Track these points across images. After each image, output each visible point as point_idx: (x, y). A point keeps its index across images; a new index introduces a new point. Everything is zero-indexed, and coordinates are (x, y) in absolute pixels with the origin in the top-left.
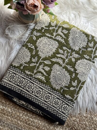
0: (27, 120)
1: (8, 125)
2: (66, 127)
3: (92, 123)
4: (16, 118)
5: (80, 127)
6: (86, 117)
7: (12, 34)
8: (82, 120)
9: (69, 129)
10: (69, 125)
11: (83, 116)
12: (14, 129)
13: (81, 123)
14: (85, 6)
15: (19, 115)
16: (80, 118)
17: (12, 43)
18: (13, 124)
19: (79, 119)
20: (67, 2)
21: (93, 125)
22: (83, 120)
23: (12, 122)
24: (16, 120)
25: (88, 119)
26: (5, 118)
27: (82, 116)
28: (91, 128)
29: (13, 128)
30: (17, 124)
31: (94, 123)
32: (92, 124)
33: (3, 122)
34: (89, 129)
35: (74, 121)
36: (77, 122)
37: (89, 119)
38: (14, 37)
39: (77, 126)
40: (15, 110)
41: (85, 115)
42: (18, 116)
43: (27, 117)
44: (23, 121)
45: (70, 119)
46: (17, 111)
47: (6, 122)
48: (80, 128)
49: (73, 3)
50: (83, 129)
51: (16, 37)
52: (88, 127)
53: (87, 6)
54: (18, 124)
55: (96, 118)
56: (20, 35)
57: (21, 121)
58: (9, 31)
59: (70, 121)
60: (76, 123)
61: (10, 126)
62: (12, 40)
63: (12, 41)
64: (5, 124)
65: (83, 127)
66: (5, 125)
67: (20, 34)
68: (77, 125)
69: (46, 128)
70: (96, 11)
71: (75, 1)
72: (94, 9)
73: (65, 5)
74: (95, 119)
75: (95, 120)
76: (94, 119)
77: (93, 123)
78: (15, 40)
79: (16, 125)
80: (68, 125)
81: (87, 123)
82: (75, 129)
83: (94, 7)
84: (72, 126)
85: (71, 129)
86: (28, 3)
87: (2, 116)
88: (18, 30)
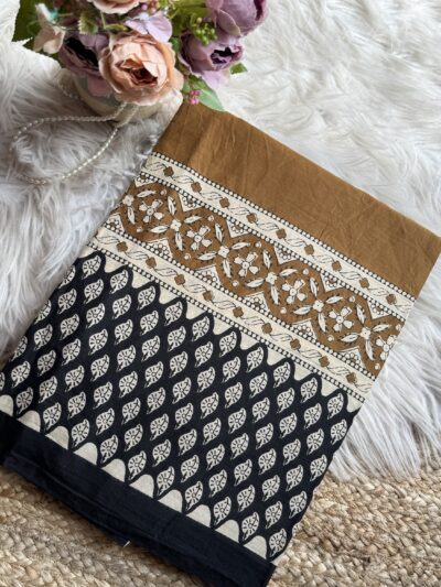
1: (54, 549)
3: (400, 516)
5: (353, 536)
6: (378, 495)
7: (49, 164)
8: (359, 507)
9: (310, 545)
10: (310, 531)
11: (364, 489)
12: (81, 564)
13: (358, 521)
16: (351, 499)
17: (51, 199)
18: (75, 542)
19: (348, 502)
21: (405, 522)
22: (366, 505)
25: (383, 503)
26: (42, 522)
27: (358, 492)
28: (397, 538)
29: (77, 557)
31: (409, 516)
32: (401, 522)
33: (32, 537)
34: (390, 540)
35: (325, 512)
36: (339, 516)
37: (390, 501)
38: (57, 175)
39: (342, 534)
41: (371, 487)
47: (45, 538)
48: (353, 541)
49: (301, 26)
50: (366, 542)
51: (65, 174)
52: (385, 532)
53: (354, 34)
55: (414, 494)
56: (81, 165)
58: (35, 149)
59: (311, 513)
60: (336, 520)
61: (65, 554)
62: (51, 190)
63: (47, 190)
64: (41, 545)
65: (368, 535)
66: (43, 549)
67: (82, 159)
68: (343, 527)
70: (394, 53)
71: (305, 15)
72: (386, 47)
74: (413, 499)
75: (412, 503)
76: (409, 499)
77: (405, 516)
78: (62, 186)
80: (304, 530)
81: (381, 518)
82: (336, 548)
83: (388, 38)
84: (320, 535)
85: (316, 548)
86: (114, 54)
87: (26, 512)
88: (74, 145)
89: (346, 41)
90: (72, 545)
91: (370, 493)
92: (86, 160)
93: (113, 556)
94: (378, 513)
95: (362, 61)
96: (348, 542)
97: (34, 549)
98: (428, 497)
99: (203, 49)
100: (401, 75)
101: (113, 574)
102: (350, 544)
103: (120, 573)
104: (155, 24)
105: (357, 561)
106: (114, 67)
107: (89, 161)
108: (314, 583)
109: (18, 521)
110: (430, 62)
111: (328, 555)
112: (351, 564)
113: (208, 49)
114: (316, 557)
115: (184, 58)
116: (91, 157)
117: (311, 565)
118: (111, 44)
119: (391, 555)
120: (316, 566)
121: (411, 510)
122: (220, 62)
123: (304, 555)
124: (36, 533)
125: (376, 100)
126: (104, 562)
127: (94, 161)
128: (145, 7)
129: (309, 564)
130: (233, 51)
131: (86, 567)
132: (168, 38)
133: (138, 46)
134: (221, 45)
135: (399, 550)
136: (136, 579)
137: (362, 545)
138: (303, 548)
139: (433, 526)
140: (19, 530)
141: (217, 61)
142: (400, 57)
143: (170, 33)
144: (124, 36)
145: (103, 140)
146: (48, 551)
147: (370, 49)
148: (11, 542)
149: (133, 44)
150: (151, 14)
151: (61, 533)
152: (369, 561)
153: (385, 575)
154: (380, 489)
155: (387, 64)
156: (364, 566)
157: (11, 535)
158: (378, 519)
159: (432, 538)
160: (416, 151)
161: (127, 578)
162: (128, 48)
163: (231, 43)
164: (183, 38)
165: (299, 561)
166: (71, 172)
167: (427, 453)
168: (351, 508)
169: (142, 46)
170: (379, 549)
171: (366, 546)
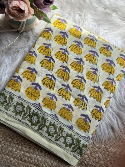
0: (22, 156)
3: (107, 155)
4: (7, 154)
5: (91, 161)
6: (100, 148)
8: (94, 152)
13: (93, 156)
14: (93, 4)
15: (12, 150)
18: (4, 162)
19: (90, 150)
21: (109, 157)
22: (96, 151)
23: (2, 159)
24: (8, 157)
25: (101, 151)
27: (93, 147)
28: (105, 162)
30: (9, 161)
31: (110, 155)
32: (107, 157)
34: (103, 163)
37: (104, 150)
38: (1, 48)
39: (88, 161)
40: (6, 143)
41: (97, 146)
42: (10, 151)
43: (23, 152)
44: (17, 157)
46: (9, 145)
48: (91, 163)
49: (79, 2)
50: (96, 163)
51: (4, 48)
52: (102, 160)
53: (95, 5)
54: (11, 161)
55: (111, 148)
56: (8, 45)
57: (14, 158)
60: (86, 156)
65: (96, 161)
67: (9, 43)
68: (88, 158)
69: (48, 164)
70: (107, 11)
72: (105, 8)
73: (68, 5)
74: (111, 150)
76: (110, 150)
78: (3, 51)
79: (8, 163)
81: (101, 155)
82: (86, 165)
83: (105, 6)
85: (79, 165)
88: (7, 39)
89: (92, 6)
90: (2, 162)
91: (97, 148)
94: (100, 154)
95: (97, 13)
98: (116, 149)
100: (109, 17)
102: (90, 164)
106: (10, 9)
107: (11, 43)
110: (119, 13)
116: (12, 42)
121: (110, 153)
137: (94, 164)
139: (117, 159)
142: (109, 11)
145: (16, 37)
147: (100, 9)
149: (15, 1)
154: (100, 146)
155: (105, 14)
158: (100, 156)
159: (117, 163)
162: (14, 3)
166: (6, 47)
168: (91, 152)
169: (19, 2)
170: (100, 166)
171: (96, 165)
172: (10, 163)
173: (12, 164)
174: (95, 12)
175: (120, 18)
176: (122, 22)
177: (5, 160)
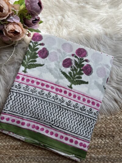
1: (33, 159)
2: (94, 138)
3: (118, 123)
5: (108, 132)
6: (111, 119)
8: (107, 124)
9: (98, 137)
10: (97, 134)
11: (108, 119)
13: (108, 128)
14: (67, 3)
18: (38, 155)
20: (47, 5)
21: (120, 124)
22: (109, 123)
23: (36, 154)
25: (113, 121)
26: (28, 153)
28: (119, 129)
29: (40, 159)
30: (42, 154)
31: (121, 122)
32: (119, 124)
33: (27, 158)
35: (99, 128)
36: (103, 128)
37: (115, 120)
39: (105, 132)
41: (109, 118)
45: (95, 128)
47: (30, 157)
49: (54, 4)
52: (116, 128)
55: (120, 116)
59: (96, 129)
60: (103, 129)
61: (36, 159)
65: (112, 130)
66: (30, 160)
68: (105, 130)
70: (81, 4)
71: (54, 1)
72: (78, 3)
74: (121, 117)
75: (120, 119)
76: (119, 118)
78: (5, 65)
80: (95, 134)
81: (114, 125)
82: (105, 136)
84: (100, 134)
86: (6, 29)
87: (23, 152)
89: (67, 5)
90: (38, 156)
91: (109, 119)
92: (9, 57)
93: (48, 156)
94: (113, 124)
95: (73, 9)
96: (107, 134)
97: (28, 160)
99: (29, 21)
100: (84, 9)
101: (50, 161)
103: (52, 160)
104: (15, 18)
105: (111, 138)
106: (8, 33)
108: (102, 147)
109: (22, 155)
110: (91, 4)
111: (103, 139)
112: (110, 139)
113: (31, 20)
114: (100, 140)
115: (25, 25)
117: (100, 142)
118: (5, 27)
119: (119, 133)
120: (101, 142)
121: (121, 121)
122: (35, 23)
123: (97, 140)
124: (27, 156)
125: (79, 18)
126: (47, 158)
127: (11, 57)
128: (11, 15)
129: (99, 142)
130: (37, 19)
131: (43, 161)
132: (19, 21)
133: (12, 25)
134: (34, 19)
135: (121, 132)
136: (56, 160)
137: (111, 133)
138: (96, 139)
140: (23, 157)
141: (34, 23)
142: (82, 5)
143: (20, 20)
144: (8, 24)
146: (32, 160)
147: (74, 4)
148: (21, 160)
149: (11, 25)
150: (13, 16)
151: (34, 154)
152: (114, 137)
153: (119, 139)
154: (111, 117)
155: (79, 7)
156: (113, 138)
157: (21, 159)
160: (94, 28)
161: (54, 161)
162: (10, 27)
163: (36, 17)
164: (23, 20)
165: (96, 142)
166: (7, 61)
167: (120, 105)
168: (105, 125)
169: (13, 25)
170: (116, 133)
171: (112, 133)
172: (44, 155)
173: (45, 155)
174: (71, 8)
175: (93, 8)
176: (96, 10)
177: (39, 154)
